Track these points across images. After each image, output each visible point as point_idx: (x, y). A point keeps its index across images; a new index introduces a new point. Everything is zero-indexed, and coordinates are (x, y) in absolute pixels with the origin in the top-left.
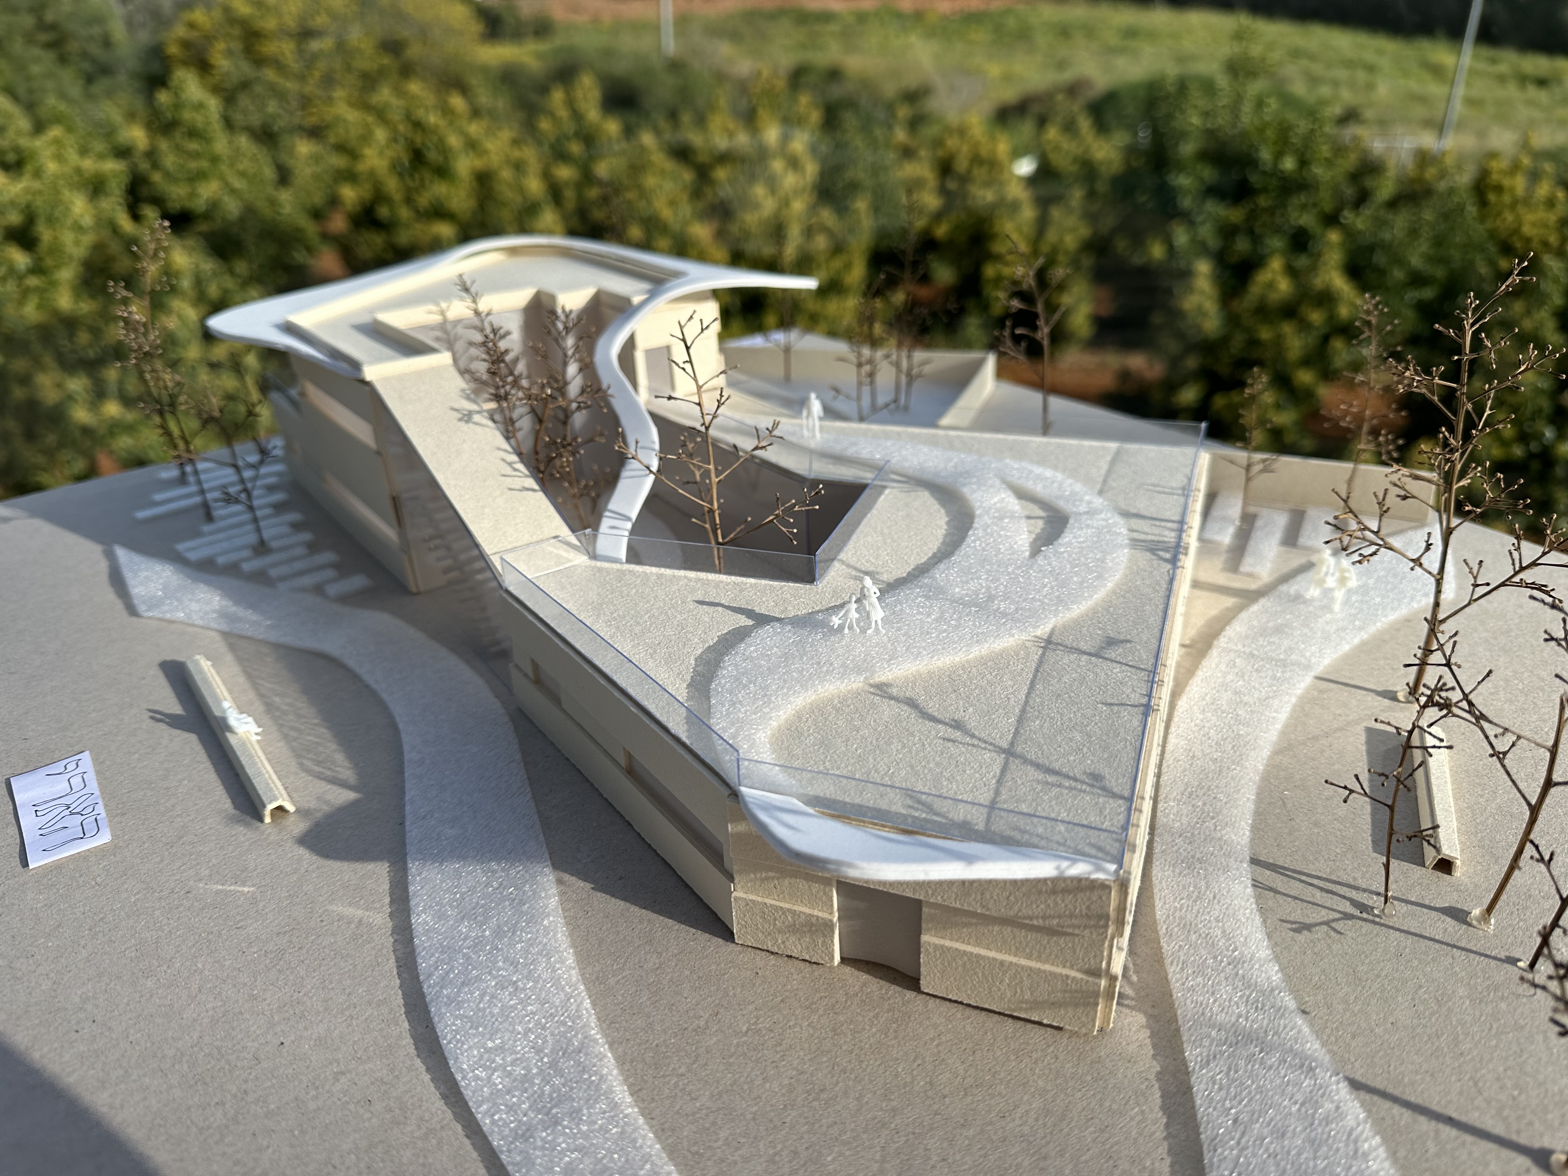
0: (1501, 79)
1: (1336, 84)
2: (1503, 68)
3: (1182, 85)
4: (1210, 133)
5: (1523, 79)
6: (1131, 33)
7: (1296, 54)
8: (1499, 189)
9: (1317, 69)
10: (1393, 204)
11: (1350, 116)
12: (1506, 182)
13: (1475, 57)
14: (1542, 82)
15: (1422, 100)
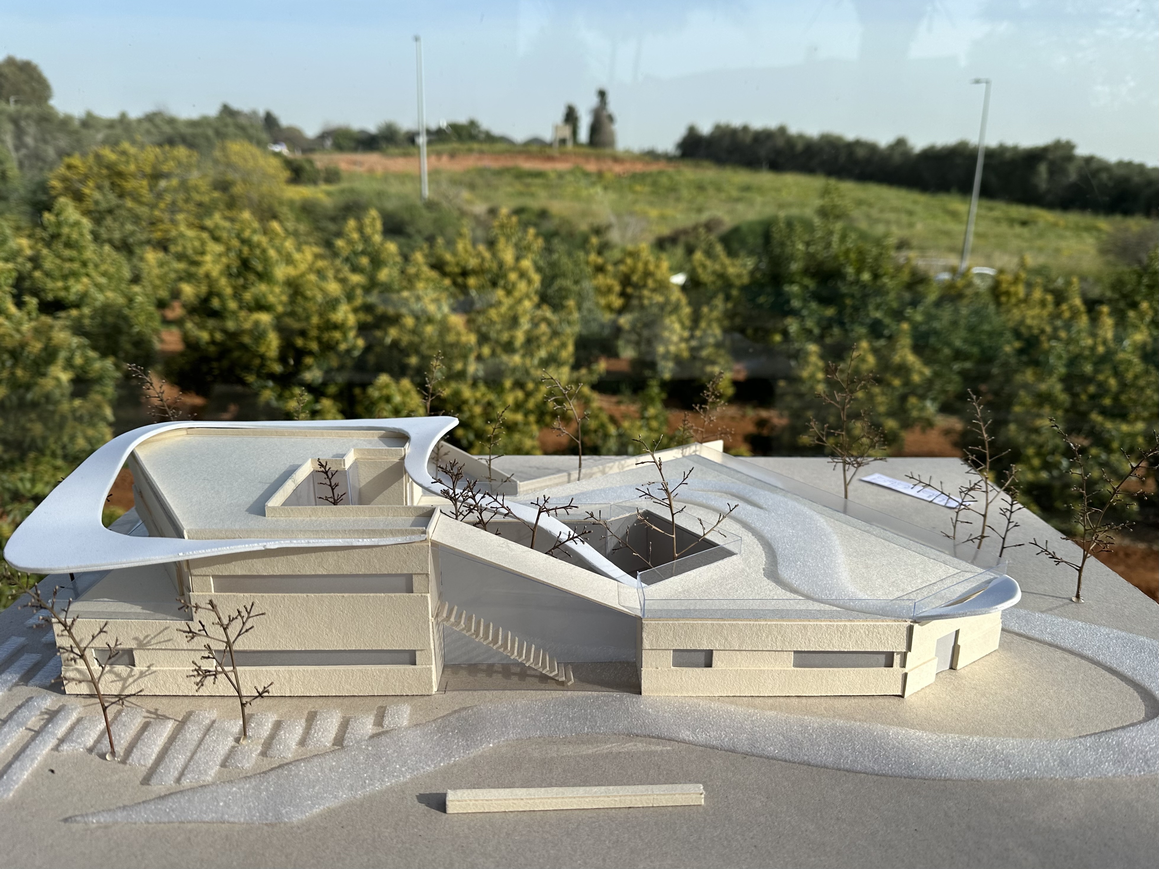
0: (997, 221)
1: (888, 223)
2: (997, 213)
3: (790, 224)
4: (810, 256)
5: (1011, 221)
6: (747, 188)
7: (860, 203)
8: (1008, 293)
9: (874, 213)
10: (938, 304)
11: (902, 245)
12: (1012, 289)
13: (980, 206)
14: (1024, 223)
15: (947, 234)
